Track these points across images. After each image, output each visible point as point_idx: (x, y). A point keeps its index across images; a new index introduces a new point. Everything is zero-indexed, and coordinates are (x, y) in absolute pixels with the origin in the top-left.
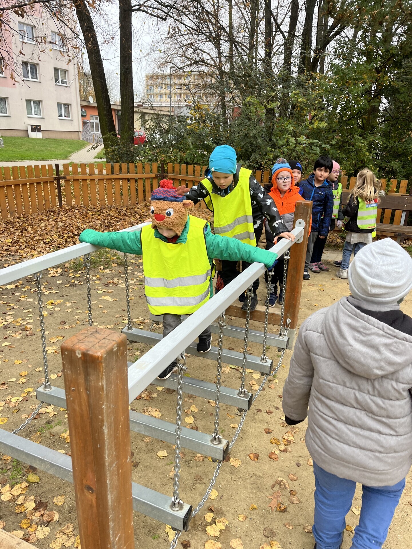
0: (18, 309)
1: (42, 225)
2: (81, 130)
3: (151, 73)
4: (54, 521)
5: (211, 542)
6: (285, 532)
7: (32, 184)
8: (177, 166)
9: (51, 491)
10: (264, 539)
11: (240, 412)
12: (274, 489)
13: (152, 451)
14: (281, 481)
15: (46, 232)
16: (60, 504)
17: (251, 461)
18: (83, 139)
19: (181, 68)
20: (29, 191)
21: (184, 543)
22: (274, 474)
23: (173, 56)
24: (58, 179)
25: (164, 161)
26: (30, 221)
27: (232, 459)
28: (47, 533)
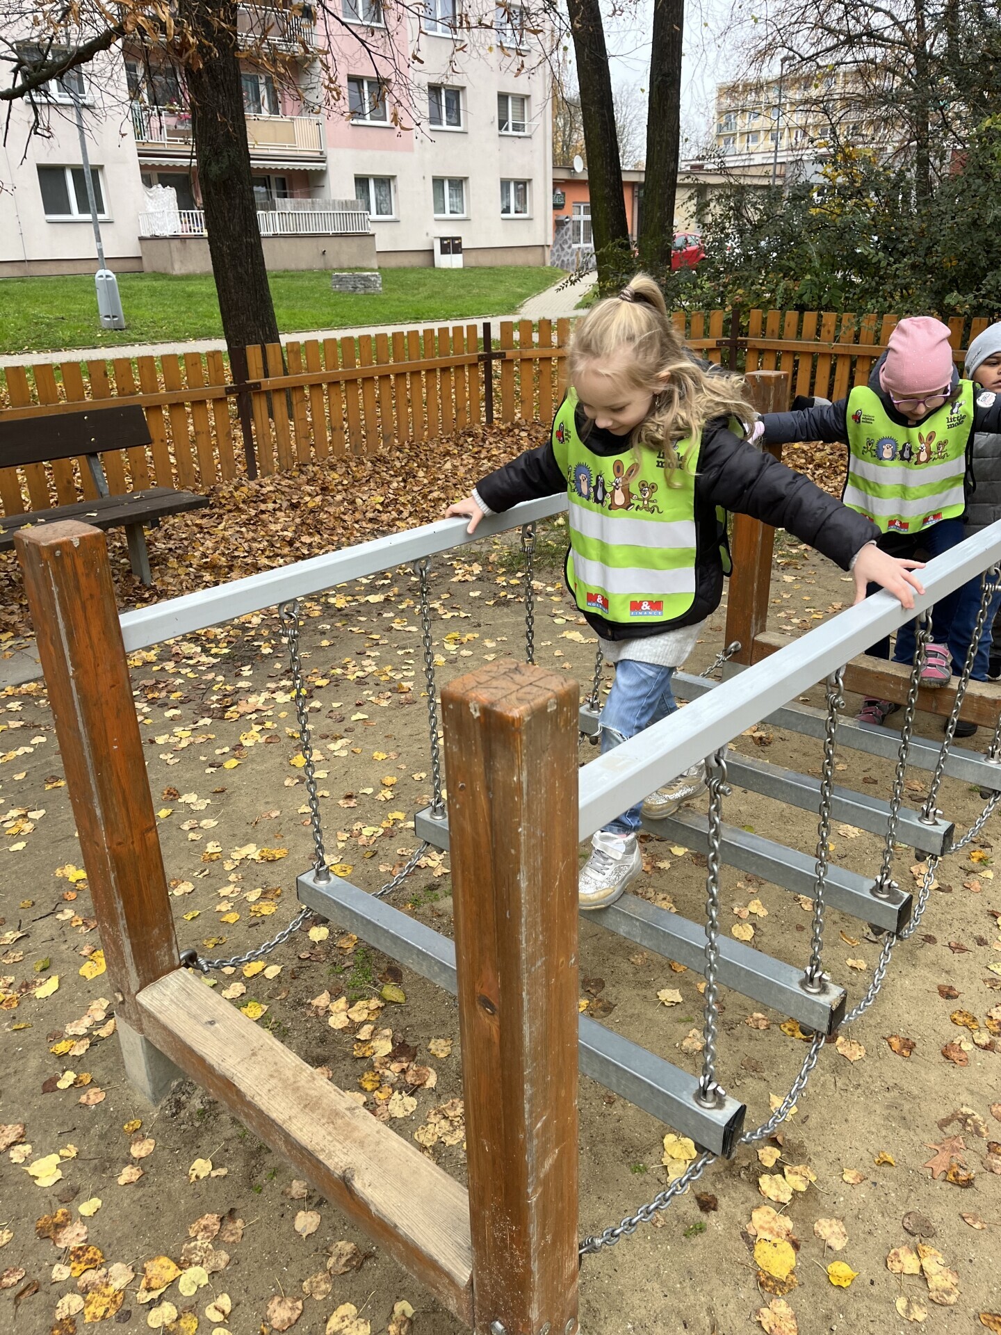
0: (388, 647)
1: (448, 466)
2: (550, 242)
3: (729, 80)
4: (427, 1087)
5: (769, 1212)
6: (960, 1234)
7: (431, 371)
8: (773, 316)
9: (426, 1025)
10: (904, 1236)
11: (876, 934)
12: (948, 1130)
13: (647, 985)
14: (969, 1116)
15: (454, 481)
16: (442, 1055)
17: (891, 1055)
18: (553, 264)
19: (809, 58)
20: (424, 390)
21: (703, 1198)
22: (951, 1096)
23: (791, 29)
24: (487, 359)
25: (743, 305)
26: (423, 457)
27: (841, 1039)
28: (411, 1110)
